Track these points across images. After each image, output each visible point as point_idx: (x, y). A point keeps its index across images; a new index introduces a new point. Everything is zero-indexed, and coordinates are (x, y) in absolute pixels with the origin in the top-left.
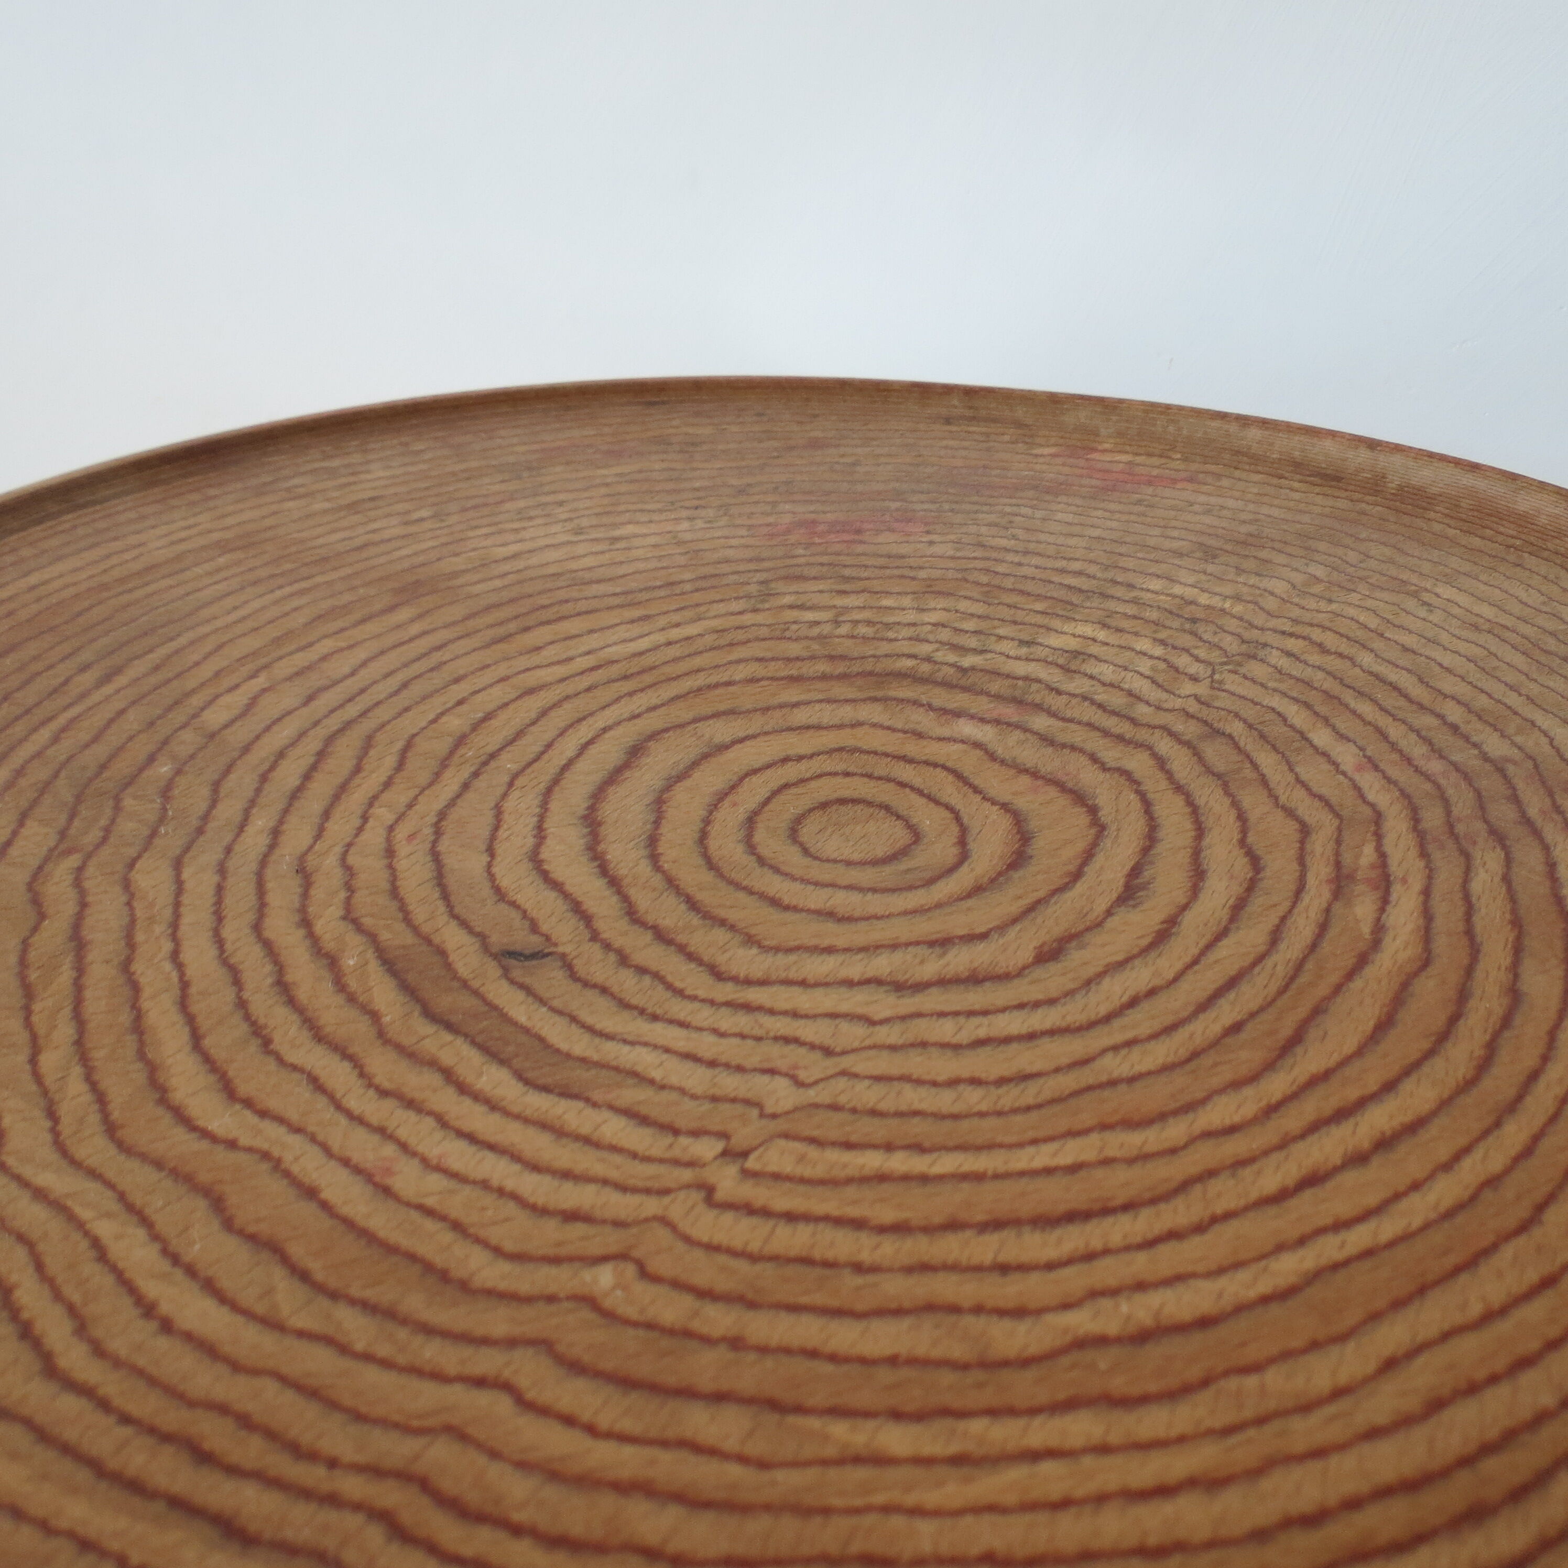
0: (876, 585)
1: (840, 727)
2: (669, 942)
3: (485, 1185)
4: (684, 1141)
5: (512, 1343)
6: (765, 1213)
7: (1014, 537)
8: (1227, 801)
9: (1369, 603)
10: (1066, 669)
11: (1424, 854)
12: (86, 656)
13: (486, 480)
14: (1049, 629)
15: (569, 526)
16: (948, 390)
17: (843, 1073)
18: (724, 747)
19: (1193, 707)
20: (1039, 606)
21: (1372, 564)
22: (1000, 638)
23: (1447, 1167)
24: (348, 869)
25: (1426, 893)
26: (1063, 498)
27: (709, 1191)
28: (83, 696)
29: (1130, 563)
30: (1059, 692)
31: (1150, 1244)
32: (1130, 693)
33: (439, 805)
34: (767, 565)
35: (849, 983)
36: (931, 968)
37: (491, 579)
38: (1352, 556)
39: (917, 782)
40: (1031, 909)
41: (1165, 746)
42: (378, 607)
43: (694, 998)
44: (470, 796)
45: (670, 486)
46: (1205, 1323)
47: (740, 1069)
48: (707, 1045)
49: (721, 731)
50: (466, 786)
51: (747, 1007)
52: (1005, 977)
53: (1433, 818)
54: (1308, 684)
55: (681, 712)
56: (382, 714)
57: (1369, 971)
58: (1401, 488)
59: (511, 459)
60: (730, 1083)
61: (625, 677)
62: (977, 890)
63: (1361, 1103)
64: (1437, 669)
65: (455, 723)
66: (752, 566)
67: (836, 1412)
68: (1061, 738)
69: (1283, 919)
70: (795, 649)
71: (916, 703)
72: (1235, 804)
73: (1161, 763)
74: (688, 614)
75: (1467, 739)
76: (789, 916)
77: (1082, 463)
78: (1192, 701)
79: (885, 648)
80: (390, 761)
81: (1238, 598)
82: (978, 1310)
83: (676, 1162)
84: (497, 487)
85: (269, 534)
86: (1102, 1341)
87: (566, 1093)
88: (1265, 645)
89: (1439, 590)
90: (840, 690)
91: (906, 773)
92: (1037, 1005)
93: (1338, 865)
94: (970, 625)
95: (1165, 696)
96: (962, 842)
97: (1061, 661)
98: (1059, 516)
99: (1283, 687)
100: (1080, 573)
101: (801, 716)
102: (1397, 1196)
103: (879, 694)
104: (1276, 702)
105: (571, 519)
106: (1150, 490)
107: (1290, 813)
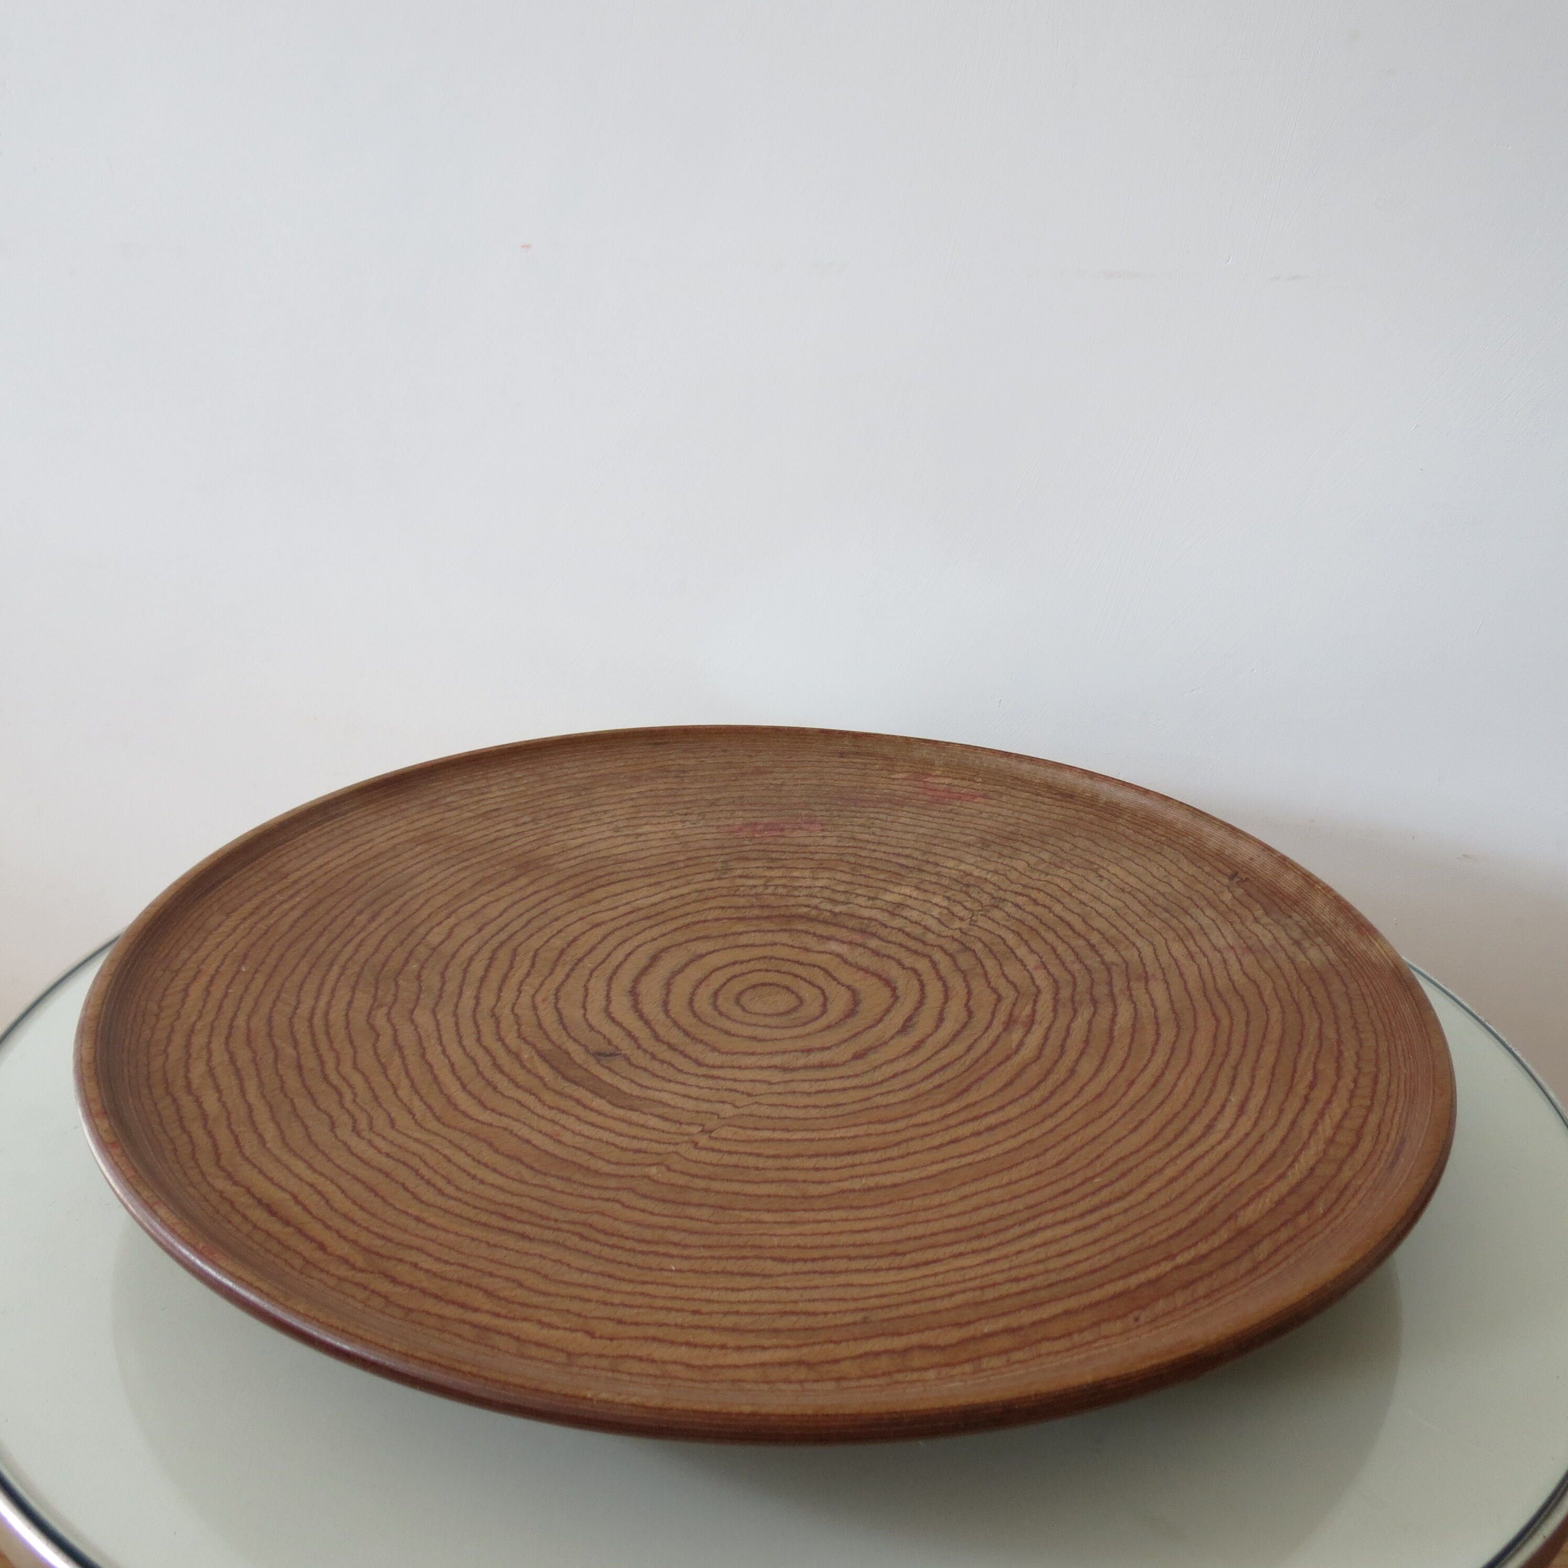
0: (790, 863)
1: (765, 945)
2: (675, 1050)
3: (601, 1140)
4: (684, 1126)
5: (618, 1189)
6: (719, 1151)
7: (874, 834)
8: (964, 984)
9: (1069, 876)
10: (892, 914)
11: (1055, 1010)
12: (358, 906)
13: (561, 797)
14: (886, 890)
15: (612, 826)
16: (843, 734)
17: (756, 1103)
18: (702, 956)
19: (957, 935)
20: (882, 877)
21: (1078, 851)
22: (858, 895)
23: (1014, 1136)
24: (516, 1015)
25: (1049, 1028)
26: (906, 808)
27: (696, 1145)
28: (364, 928)
29: (938, 850)
30: (886, 927)
31: (878, 1162)
32: (925, 927)
33: (556, 985)
34: (728, 851)
35: (762, 1068)
36: (802, 1061)
37: (569, 860)
38: (1067, 846)
39: (804, 975)
40: (855, 1035)
41: (938, 956)
42: (508, 876)
43: (688, 1073)
44: (571, 980)
45: (670, 800)
46: (895, 1186)
47: (709, 1101)
48: (694, 1092)
49: (701, 947)
50: (568, 976)
51: (713, 1077)
52: (837, 1065)
53: (1065, 993)
54: (1022, 922)
55: (679, 937)
56: (520, 937)
57: (1009, 1063)
58: (1106, 803)
59: (574, 783)
60: (704, 1106)
61: (648, 918)
62: (829, 1027)
63: (986, 1114)
64: (1094, 914)
65: (558, 943)
66: (719, 852)
67: (744, 1209)
68: (884, 952)
69: (976, 1041)
70: (742, 901)
71: (807, 932)
72: (968, 986)
73: (934, 964)
74: (681, 881)
75: (1097, 952)
76: (733, 1039)
77: (921, 784)
78: (958, 932)
79: (792, 901)
80: (527, 963)
81: (996, 872)
82: (805, 1181)
83: (682, 1134)
84: (567, 802)
85: (441, 833)
86: (854, 1191)
87: (631, 1109)
88: (1004, 900)
89: (1109, 868)
90: (766, 925)
91: (799, 970)
92: (849, 1077)
93: (1011, 1015)
94: (841, 888)
95: (943, 928)
96: (824, 1005)
97: (890, 909)
98: (902, 820)
99: (1008, 924)
100: (907, 856)
101: (744, 940)
102: (988, 1146)
103: (787, 927)
104: (1003, 932)
105: (611, 822)
106: (958, 803)
107: (995, 990)
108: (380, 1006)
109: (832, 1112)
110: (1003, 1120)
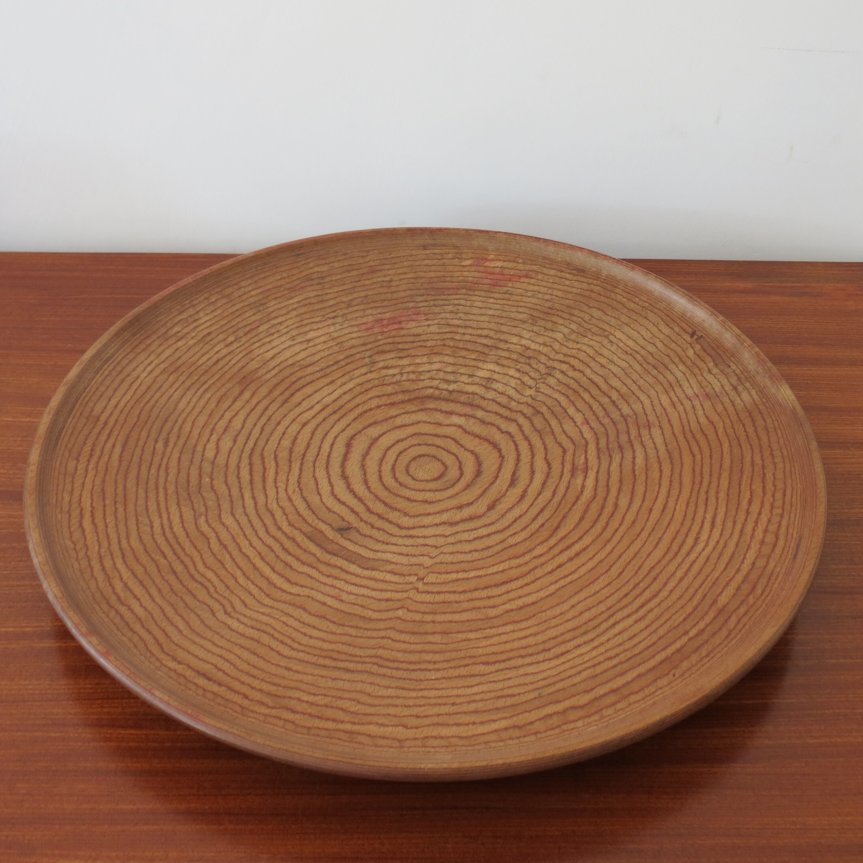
0: (412, 352)
1: (413, 424)
2: (383, 518)
3: (363, 595)
4: (407, 578)
5: (386, 629)
6: (432, 593)
7: (460, 319)
8: (541, 442)
9: (591, 343)
10: (487, 388)
11: (599, 458)
12: (153, 435)
13: (247, 315)
14: (478, 368)
15: (289, 336)
17: (441, 553)
18: (376, 439)
19: (530, 401)
20: (473, 356)
21: (594, 321)
22: (462, 374)
23: (591, 559)
24: (281, 507)
25: (598, 472)
26: (477, 293)
27: (417, 589)
28: (164, 453)
29: (504, 328)
30: (485, 399)
31: (521, 587)
32: (509, 397)
33: (296, 479)
34: (369, 346)
35: (437, 525)
36: (458, 516)
37: (270, 371)
38: (587, 317)
39: (442, 445)
40: (484, 491)
41: (521, 420)
42: (237, 393)
43: (396, 536)
44: (304, 473)
45: (320, 306)
46: (534, 603)
47: (415, 556)
48: (404, 550)
49: (374, 432)
50: (301, 470)
51: (411, 537)
52: (479, 517)
53: (603, 443)
54: (568, 386)
55: (357, 426)
56: (261, 443)
57: (579, 502)
58: (607, 276)
59: (252, 300)
60: (413, 560)
61: (335, 412)
62: (468, 486)
63: (573, 544)
64: (611, 375)
65: (286, 443)
66: (364, 348)
67: (458, 632)
68: (488, 420)
69: (557, 486)
70: (389, 389)
71: (436, 410)
72: (544, 443)
73: (520, 427)
74: (347, 377)
75: (617, 407)
76: (414, 504)
77: (482, 269)
78: (529, 398)
79: (421, 385)
80: (273, 463)
81: (545, 344)
82: (485, 607)
83: (407, 583)
84: (254, 318)
86: (512, 610)
87: (373, 569)
88: (554, 368)
89: (616, 334)
90: (410, 407)
91: (438, 441)
92: (489, 525)
93: (573, 464)
94: (450, 369)
95: (520, 396)
96: (460, 468)
97: (484, 384)
98: (477, 304)
99: (559, 388)
100: (486, 336)
101: (399, 421)
102: (579, 568)
103: (423, 407)
104: (557, 396)
105: (287, 332)
106: (510, 284)
107: (560, 445)
108: (200, 515)
109: (485, 553)
110: (583, 547)
